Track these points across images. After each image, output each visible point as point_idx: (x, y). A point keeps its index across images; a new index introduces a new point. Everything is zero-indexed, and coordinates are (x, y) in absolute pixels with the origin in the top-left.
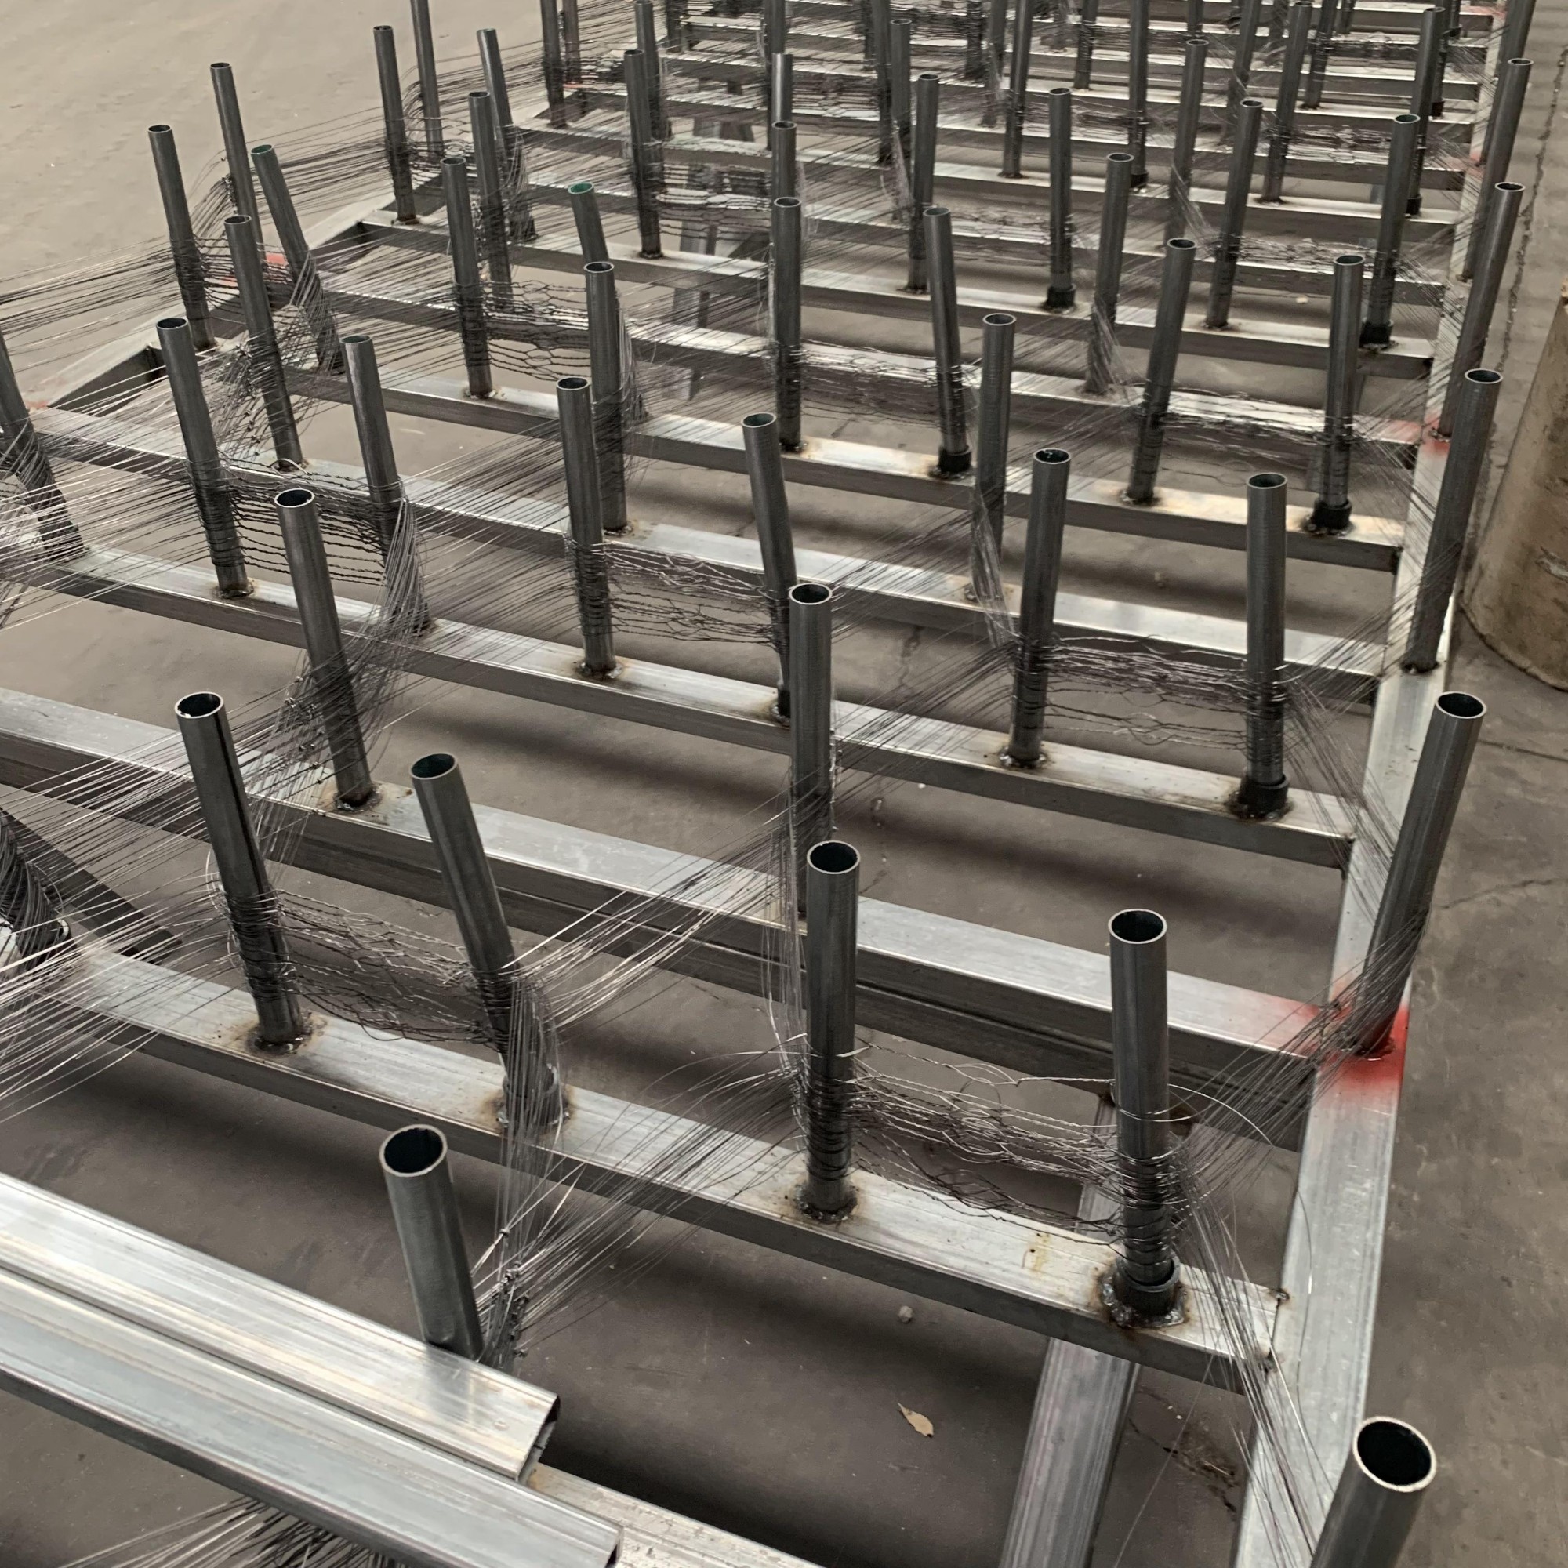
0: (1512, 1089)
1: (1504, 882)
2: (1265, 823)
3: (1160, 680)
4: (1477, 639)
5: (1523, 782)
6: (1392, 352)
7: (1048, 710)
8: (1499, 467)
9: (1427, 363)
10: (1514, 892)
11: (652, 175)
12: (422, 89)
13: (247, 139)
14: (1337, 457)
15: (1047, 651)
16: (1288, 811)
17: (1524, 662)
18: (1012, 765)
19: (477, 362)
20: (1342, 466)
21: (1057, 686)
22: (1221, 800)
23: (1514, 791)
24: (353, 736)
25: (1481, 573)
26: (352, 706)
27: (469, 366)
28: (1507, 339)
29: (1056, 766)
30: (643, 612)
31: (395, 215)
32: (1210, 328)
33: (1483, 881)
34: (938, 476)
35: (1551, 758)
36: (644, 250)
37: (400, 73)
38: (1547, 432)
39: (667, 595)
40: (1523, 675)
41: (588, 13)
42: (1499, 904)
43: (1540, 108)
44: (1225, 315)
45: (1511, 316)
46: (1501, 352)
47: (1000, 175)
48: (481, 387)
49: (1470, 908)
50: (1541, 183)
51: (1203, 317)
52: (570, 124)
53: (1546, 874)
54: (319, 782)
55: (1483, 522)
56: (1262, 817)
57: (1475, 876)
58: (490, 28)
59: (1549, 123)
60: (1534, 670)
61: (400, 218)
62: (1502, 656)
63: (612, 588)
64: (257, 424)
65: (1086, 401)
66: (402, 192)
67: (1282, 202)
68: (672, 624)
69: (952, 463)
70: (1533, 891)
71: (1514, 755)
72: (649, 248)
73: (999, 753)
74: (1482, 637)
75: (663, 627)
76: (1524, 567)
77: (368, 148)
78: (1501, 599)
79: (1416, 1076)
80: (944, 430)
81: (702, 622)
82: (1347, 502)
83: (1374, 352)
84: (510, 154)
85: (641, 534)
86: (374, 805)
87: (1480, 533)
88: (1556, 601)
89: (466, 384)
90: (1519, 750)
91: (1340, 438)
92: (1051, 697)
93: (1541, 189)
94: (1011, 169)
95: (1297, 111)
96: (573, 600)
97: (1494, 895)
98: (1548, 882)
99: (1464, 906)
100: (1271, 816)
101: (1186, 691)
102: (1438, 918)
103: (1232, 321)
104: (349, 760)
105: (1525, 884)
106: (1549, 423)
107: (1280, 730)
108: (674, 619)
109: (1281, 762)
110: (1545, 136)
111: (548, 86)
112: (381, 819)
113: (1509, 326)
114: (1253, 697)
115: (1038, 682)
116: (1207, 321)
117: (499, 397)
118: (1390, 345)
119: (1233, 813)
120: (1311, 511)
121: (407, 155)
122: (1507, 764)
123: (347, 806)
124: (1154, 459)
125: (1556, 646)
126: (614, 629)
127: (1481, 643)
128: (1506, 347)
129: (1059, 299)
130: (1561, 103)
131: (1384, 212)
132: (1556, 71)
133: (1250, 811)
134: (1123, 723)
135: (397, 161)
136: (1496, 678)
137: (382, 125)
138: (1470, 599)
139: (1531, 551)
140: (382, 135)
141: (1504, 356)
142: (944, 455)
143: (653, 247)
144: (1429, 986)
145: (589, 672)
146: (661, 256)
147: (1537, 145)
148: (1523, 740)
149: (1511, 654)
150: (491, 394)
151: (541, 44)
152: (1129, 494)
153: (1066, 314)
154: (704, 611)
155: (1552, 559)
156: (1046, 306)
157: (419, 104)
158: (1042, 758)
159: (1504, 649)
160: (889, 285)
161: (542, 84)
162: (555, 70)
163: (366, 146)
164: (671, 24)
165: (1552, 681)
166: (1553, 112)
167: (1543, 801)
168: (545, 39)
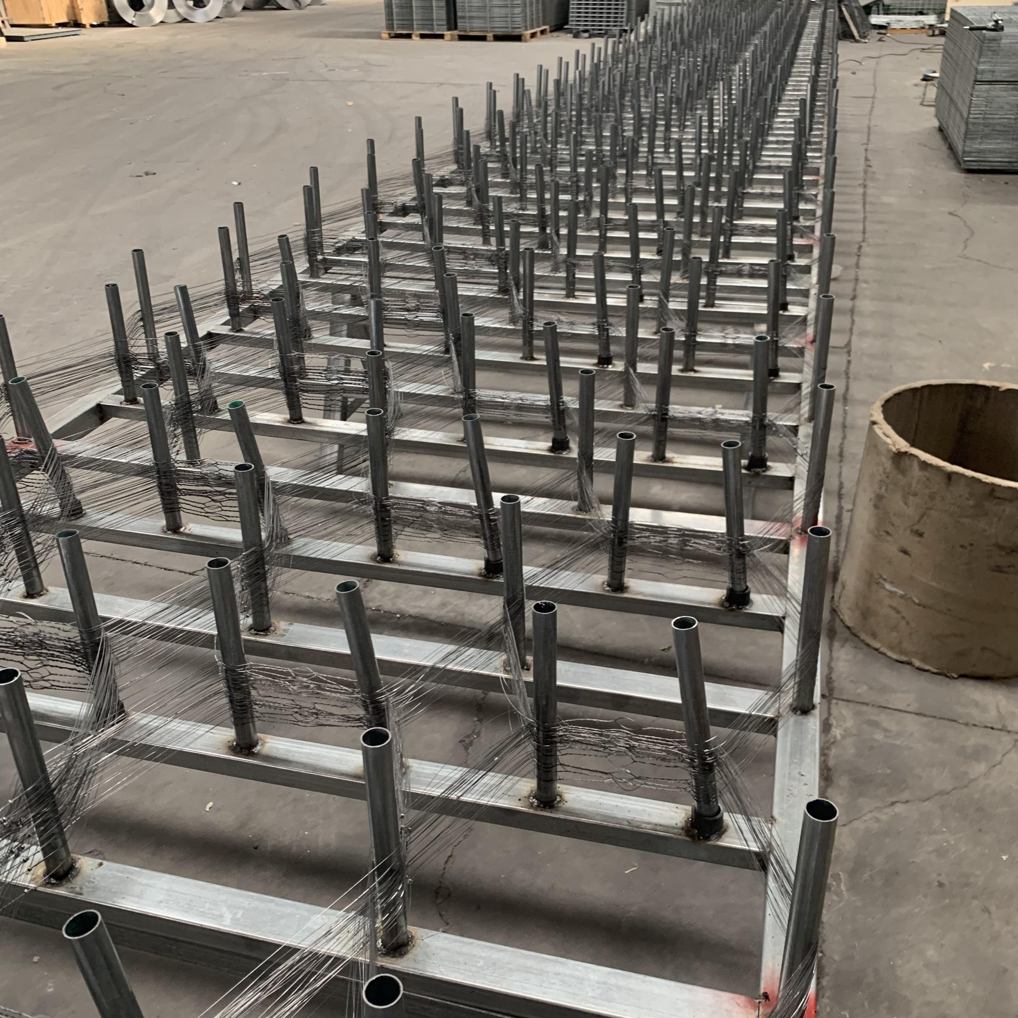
0: (900, 962)
1: (879, 804)
2: (710, 843)
3: (631, 748)
4: (846, 630)
5: (886, 730)
6: (769, 473)
7: (559, 768)
8: (848, 511)
9: (792, 480)
10: (886, 810)
11: (293, 373)
12: (143, 314)
13: (15, 360)
14: (737, 562)
15: (555, 731)
16: (725, 831)
17: (877, 645)
18: (538, 806)
19: (171, 509)
20: (741, 567)
21: (563, 752)
22: (680, 825)
23: (879, 736)
24: (57, 831)
25: (844, 587)
26: (55, 811)
27: (166, 513)
28: (844, 426)
29: (567, 805)
30: (275, 708)
31: (122, 397)
32: (655, 461)
33: (865, 803)
34: (485, 576)
35: (900, 710)
36: (291, 419)
37: (123, 311)
38: (872, 503)
39: (291, 697)
40: (876, 652)
41: (256, 258)
42: (878, 820)
43: (850, 281)
44: (664, 452)
45: (845, 412)
46: (841, 436)
47: (522, 358)
48: (174, 526)
49: (859, 825)
50: (855, 327)
51: (650, 453)
52: (245, 329)
53: (905, 796)
54: (29, 870)
55: (842, 549)
56: (708, 838)
57: (861, 800)
58: (182, 284)
59: (855, 290)
60: (883, 650)
61: (126, 400)
62: (863, 641)
63: (253, 692)
64: (9, 570)
65: (579, 516)
66: (127, 384)
67: (695, 371)
68: (297, 716)
69: (492, 568)
70: (898, 808)
71: (877, 710)
72: (294, 417)
73: (529, 797)
74: (848, 628)
75: (290, 718)
76: (869, 585)
77: (105, 358)
78: (857, 604)
79: (836, 957)
80: (486, 548)
81: (316, 714)
82: (747, 587)
83: (758, 474)
84: (198, 361)
85: (281, 632)
86: (73, 877)
87: (841, 556)
88: (891, 607)
89: (164, 522)
90: (880, 707)
91: (738, 550)
92: (562, 759)
93: (855, 331)
94: (527, 355)
95: (700, 309)
96: (226, 700)
97: (874, 814)
98: (907, 802)
99: (856, 824)
100: (714, 837)
101: (649, 756)
102: (840, 834)
103: (668, 455)
104: (55, 848)
105: (893, 804)
106: (873, 496)
107: (714, 780)
108: (296, 712)
109: (717, 801)
110: (854, 298)
111: (229, 307)
112: (78, 889)
113: (845, 418)
114: (692, 760)
115: (550, 751)
116: (652, 456)
117: (187, 531)
118: (767, 468)
119: (688, 836)
120: (724, 592)
121: (129, 361)
122: (873, 718)
123: (53, 881)
124: (622, 563)
125: (894, 634)
126: (256, 719)
127: (848, 632)
128: (844, 431)
129: (559, 445)
130: (861, 277)
131: (755, 375)
132: (856, 258)
133: (699, 834)
134: (609, 776)
135: (123, 365)
136: (860, 656)
137: (113, 343)
138: (839, 602)
139: (871, 576)
140: (113, 349)
141: (844, 438)
142: (487, 562)
143: (297, 417)
144: (839, 885)
145: (238, 749)
146: (303, 422)
147: (849, 304)
148: (882, 700)
149: (869, 640)
150: (182, 530)
151: (223, 282)
152: (609, 585)
153: (565, 454)
154: (318, 707)
155: (884, 579)
156: (552, 449)
157: (142, 323)
158: (558, 799)
159: (863, 636)
160: (451, 438)
161: (226, 305)
162: (233, 298)
163: (103, 356)
164: (312, 260)
165: (895, 657)
166: (856, 284)
167: (898, 743)
168: (226, 279)
